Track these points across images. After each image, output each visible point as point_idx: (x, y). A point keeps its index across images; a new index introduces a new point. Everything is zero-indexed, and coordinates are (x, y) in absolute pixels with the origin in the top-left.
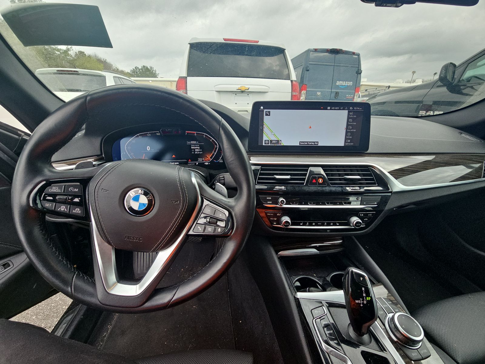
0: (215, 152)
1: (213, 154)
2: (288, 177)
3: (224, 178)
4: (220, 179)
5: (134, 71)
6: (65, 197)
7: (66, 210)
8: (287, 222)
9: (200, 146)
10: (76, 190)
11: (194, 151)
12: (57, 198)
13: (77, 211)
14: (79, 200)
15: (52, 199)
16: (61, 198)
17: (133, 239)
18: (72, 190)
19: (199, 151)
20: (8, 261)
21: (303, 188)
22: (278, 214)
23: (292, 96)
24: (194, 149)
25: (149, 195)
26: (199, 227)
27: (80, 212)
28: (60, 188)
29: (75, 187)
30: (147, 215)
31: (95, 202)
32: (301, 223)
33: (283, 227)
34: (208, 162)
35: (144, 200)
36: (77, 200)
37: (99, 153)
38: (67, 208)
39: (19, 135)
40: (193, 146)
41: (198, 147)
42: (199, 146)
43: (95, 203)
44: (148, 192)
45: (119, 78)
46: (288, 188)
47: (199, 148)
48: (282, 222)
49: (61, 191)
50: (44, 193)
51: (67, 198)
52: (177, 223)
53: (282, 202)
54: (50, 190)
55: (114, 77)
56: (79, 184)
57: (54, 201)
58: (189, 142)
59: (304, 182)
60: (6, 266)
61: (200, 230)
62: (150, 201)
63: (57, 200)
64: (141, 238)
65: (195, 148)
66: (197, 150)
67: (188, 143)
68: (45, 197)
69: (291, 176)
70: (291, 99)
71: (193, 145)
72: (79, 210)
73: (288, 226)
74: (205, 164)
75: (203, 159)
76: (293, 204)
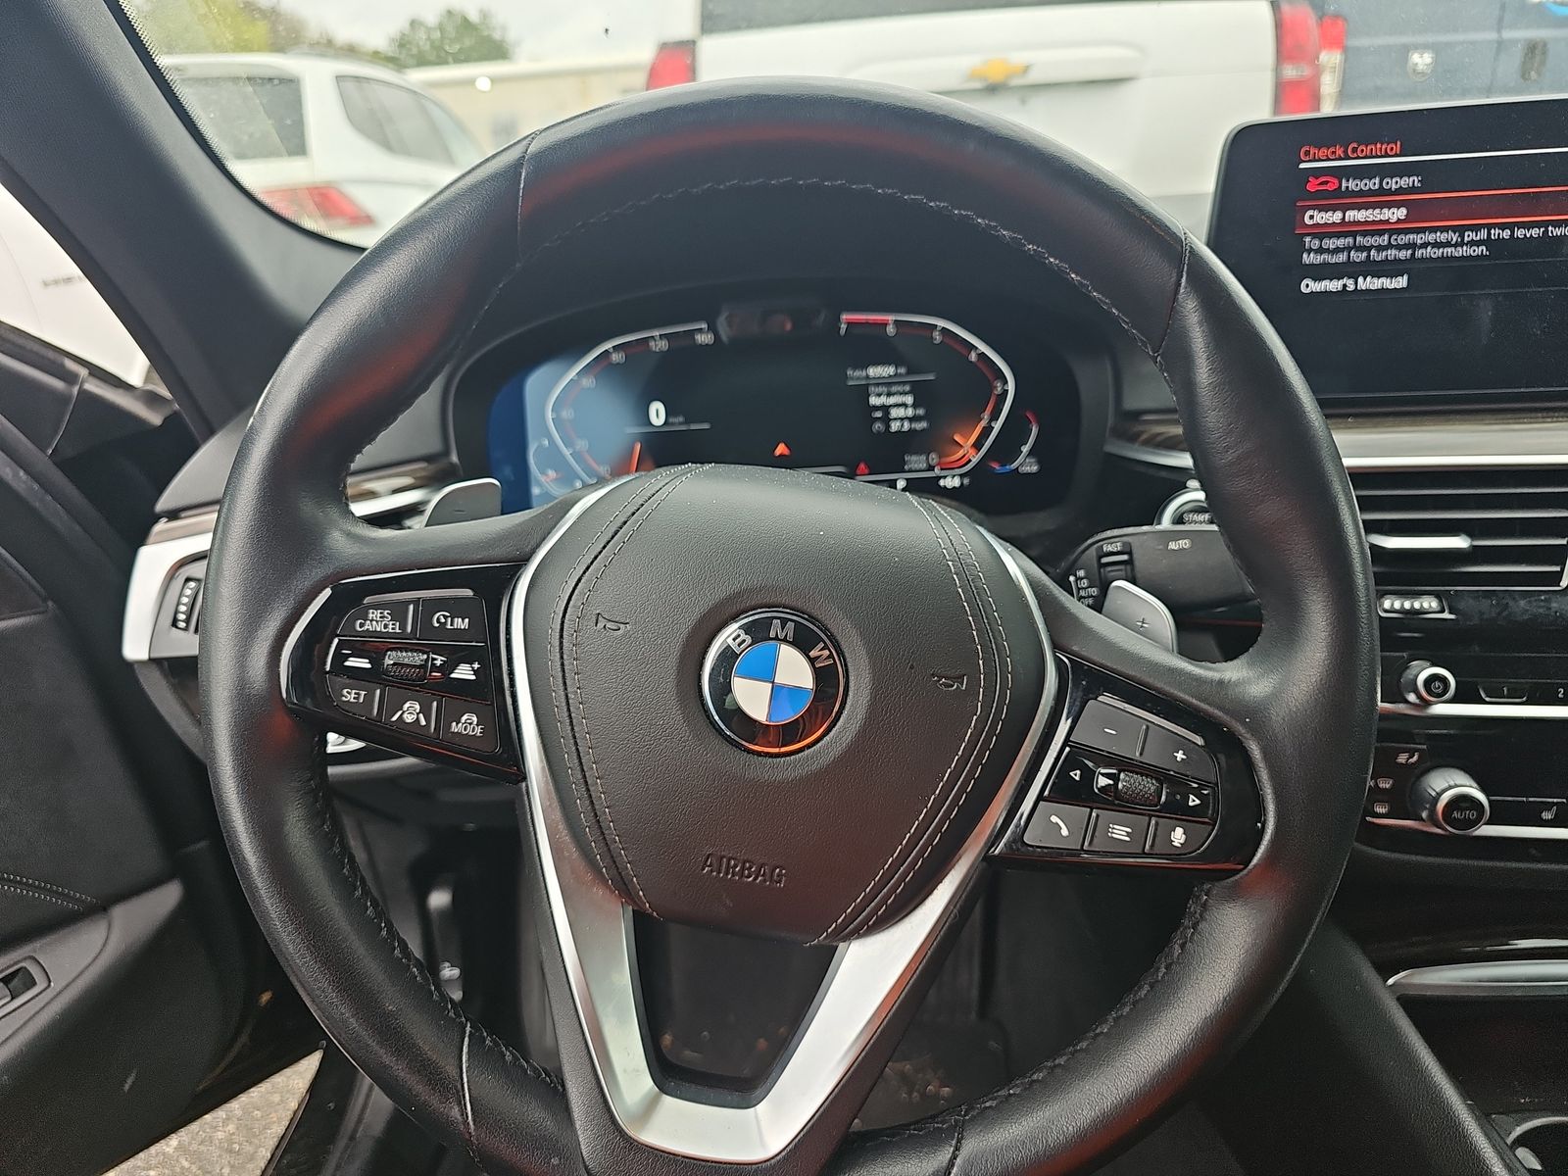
0: (995, 417)
1: (988, 430)
2: (1460, 542)
3: (1130, 553)
4: (1105, 560)
5: (403, 43)
6: (419, 658)
7: (423, 723)
8: (1461, 802)
9: (916, 389)
10: (461, 624)
11: (887, 420)
12: (388, 661)
13: (469, 724)
14: (476, 672)
15: (369, 666)
16: (406, 661)
17: (743, 869)
18: (445, 623)
19: (911, 420)
20: (25, 959)
21: (1554, 605)
22: (1402, 759)
23: (1283, 91)
24: (886, 409)
25: (822, 645)
26: (1054, 819)
27: (478, 731)
28: (398, 612)
29: (455, 607)
30: (809, 746)
31: (565, 683)
32: (1548, 806)
33: (1439, 831)
34: (962, 476)
35: (795, 669)
36: (464, 672)
37: (433, 445)
38: (425, 711)
39: (70, 378)
40: (880, 389)
41: (905, 393)
42: (907, 388)
43: (562, 688)
44: (815, 629)
45: (357, 79)
46: (1462, 605)
47: (909, 400)
48: (1436, 799)
49: (403, 627)
50: (336, 641)
51: (427, 660)
52: (958, 797)
53: (1437, 684)
54: (361, 625)
55: (340, 79)
56: (469, 593)
57: (375, 676)
58: (858, 373)
59: (1558, 569)
60: (18, 982)
61: (1065, 832)
62: (825, 677)
63: (386, 672)
64: (782, 868)
65: (892, 400)
66: (901, 411)
67: (855, 376)
68: (340, 658)
69: (1472, 535)
70: (1276, 110)
71: (878, 385)
72: (475, 719)
73: (1474, 823)
74: (942, 483)
75: (934, 458)
76: (1497, 696)
